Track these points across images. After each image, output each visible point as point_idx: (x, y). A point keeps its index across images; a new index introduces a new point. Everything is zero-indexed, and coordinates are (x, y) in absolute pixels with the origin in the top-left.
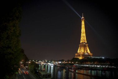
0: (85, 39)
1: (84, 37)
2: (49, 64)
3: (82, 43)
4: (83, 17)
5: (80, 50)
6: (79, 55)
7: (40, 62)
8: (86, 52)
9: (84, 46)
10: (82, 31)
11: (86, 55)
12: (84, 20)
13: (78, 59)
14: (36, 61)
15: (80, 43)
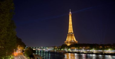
0: (72, 30)
1: (71, 28)
2: (44, 50)
3: (70, 33)
4: (70, 13)
5: (68, 39)
6: (67, 42)
7: (37, 48)
8: (72, 40)
9: (71, 35)
10: (69, 23)
11: (72, 42)
12: (71, 14)
13: (67, 45)
14: (33, 48)
15: (68, 33)
